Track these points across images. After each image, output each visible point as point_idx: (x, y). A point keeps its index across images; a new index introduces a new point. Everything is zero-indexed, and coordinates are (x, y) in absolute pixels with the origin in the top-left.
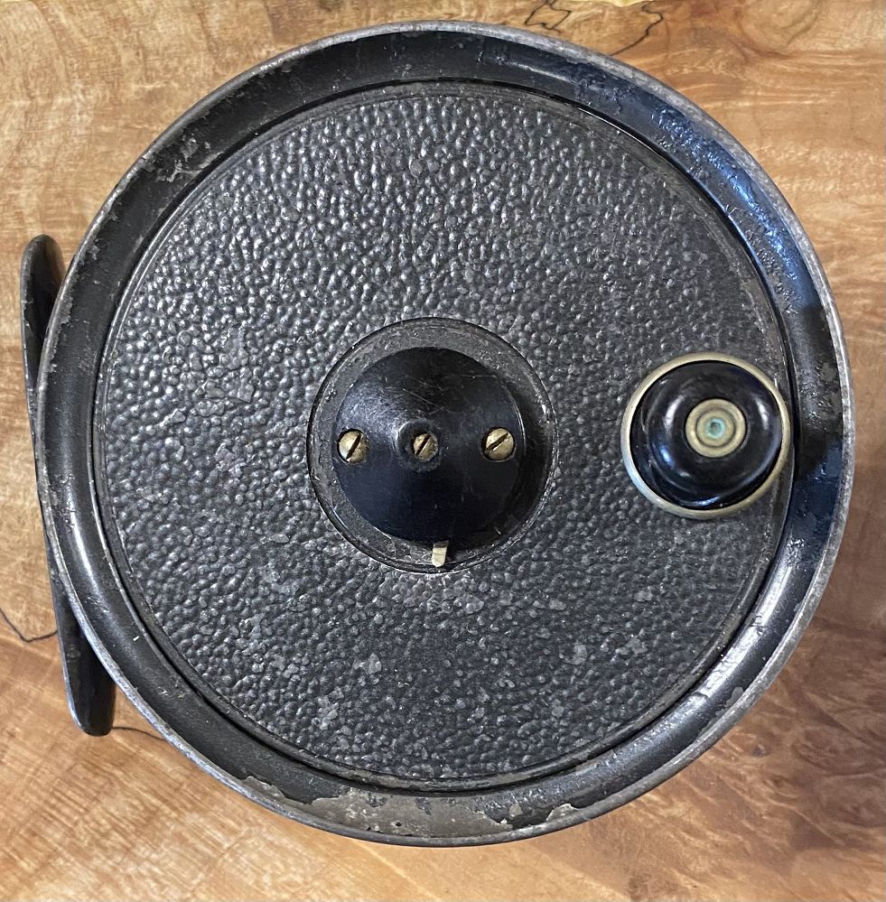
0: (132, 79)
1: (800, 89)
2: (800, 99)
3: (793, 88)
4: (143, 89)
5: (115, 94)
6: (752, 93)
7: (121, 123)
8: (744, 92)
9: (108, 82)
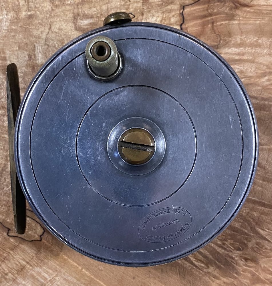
0: (24, 11)
1: (255, 17)
2: (255, 21)
3: (252, 17)
4: (27, 14)
5: (18, 16)
6: (238, 18)
7: (19, 25)
8: (235, 18)
9: (15, 12)
